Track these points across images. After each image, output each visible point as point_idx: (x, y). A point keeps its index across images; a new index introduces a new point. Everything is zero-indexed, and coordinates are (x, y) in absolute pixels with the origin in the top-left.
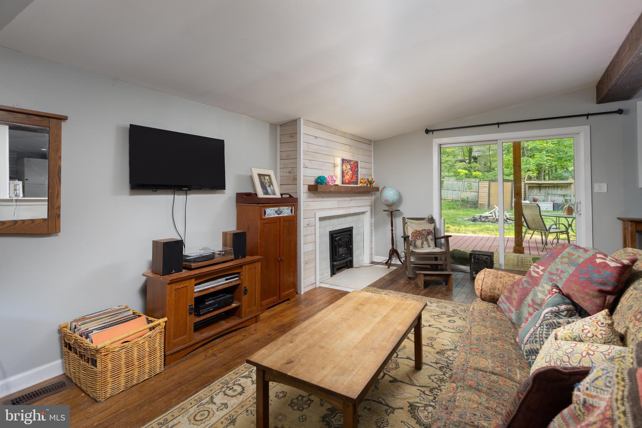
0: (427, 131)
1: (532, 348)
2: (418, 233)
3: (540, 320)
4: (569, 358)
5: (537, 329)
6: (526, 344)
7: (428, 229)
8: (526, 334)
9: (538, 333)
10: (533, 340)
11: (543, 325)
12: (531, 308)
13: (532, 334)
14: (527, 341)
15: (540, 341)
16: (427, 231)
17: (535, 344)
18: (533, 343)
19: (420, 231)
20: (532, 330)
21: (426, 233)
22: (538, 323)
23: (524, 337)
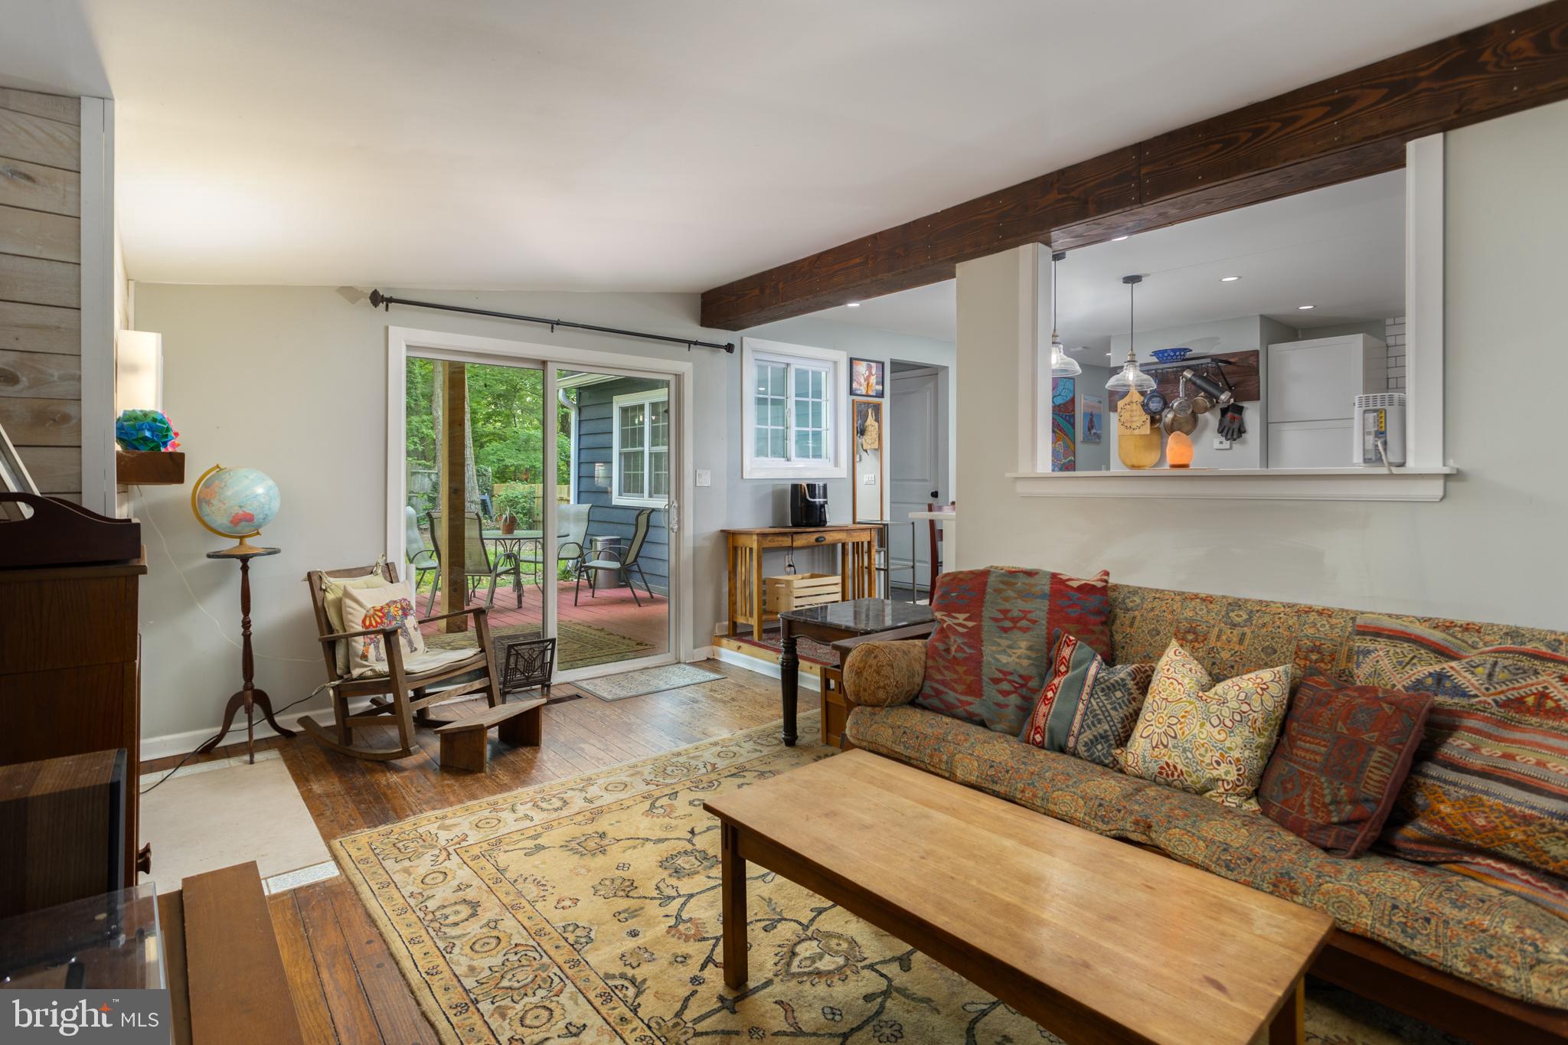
0: (376, 298)
1: (1095, 733)
2: (380, 614)
3: (1086, 688)
4: (1249, 705)
5: (1090, 702)
6: (1080, 733)
7: (400, 598)
8: (1074, 716)
9: (1096, 707)
10: (1093, 722)
11: (1097, 693)
12: (1005, 682)
13: (1086, 714)
14: (1082, 726)
15: (1105, 717)
16: (399, 606)
17: (1099, 726)
18: (1094, 726)
19: (382, 608)
20: (1081, 706)
21: (400, 612)
22: (1084, 694)
23: (1071, 723)
